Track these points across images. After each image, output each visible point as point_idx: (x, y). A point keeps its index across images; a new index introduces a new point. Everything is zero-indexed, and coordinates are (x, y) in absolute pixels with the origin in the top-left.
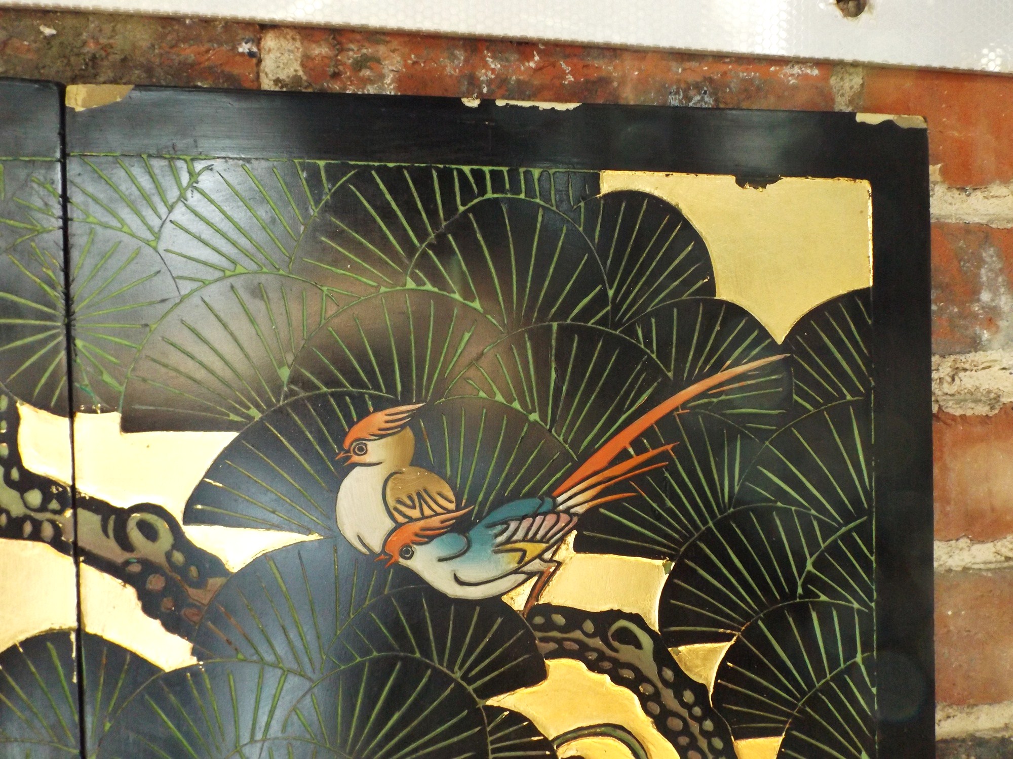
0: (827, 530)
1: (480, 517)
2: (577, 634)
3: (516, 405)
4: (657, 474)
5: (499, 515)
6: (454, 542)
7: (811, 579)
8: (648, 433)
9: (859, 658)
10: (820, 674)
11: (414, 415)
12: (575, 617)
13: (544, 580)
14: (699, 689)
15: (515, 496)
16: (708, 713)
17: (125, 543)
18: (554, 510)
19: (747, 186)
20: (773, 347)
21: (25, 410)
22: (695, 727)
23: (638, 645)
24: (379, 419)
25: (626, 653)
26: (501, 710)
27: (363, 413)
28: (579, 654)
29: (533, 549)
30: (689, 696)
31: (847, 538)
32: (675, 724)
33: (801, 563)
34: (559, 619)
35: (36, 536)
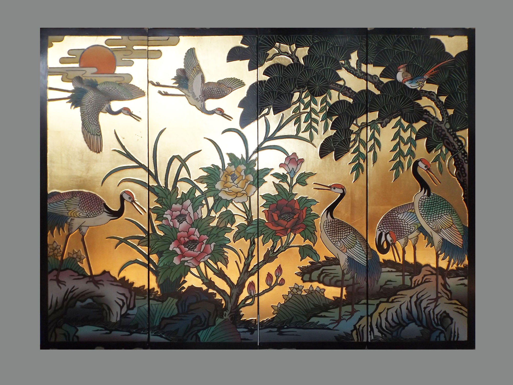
0: (460, 83)
1: (414, 78)
2: (426, 94)
3: (419, 65)
4: (437, 74)
5: (417, 78)
6: (411, 81)
7: (458, 89)
8: (436, 69)
9: (465, 100)
10: (459, 101)
11: (406, 66)
12: (426, 92)
13: (422, 87)
14: (442, 102)
15: (418, 76)
16: (443, 106)
17: (373, 80)
18: (423, 78)
19: (450, 37)
20: (453, 58)
21: (362, 64)
22: (442, 107)
23: (434, 96)
24: (402, 66)
25: (432, 97)
26: (416, 103)
27: (400, 65)
28: (426, 96)
29: (421, 83)
30: (441, 103)
31: (463, 84)
32: (439, 106)
33: (457, 87)
34: (424, 92)
35: (363, 79)
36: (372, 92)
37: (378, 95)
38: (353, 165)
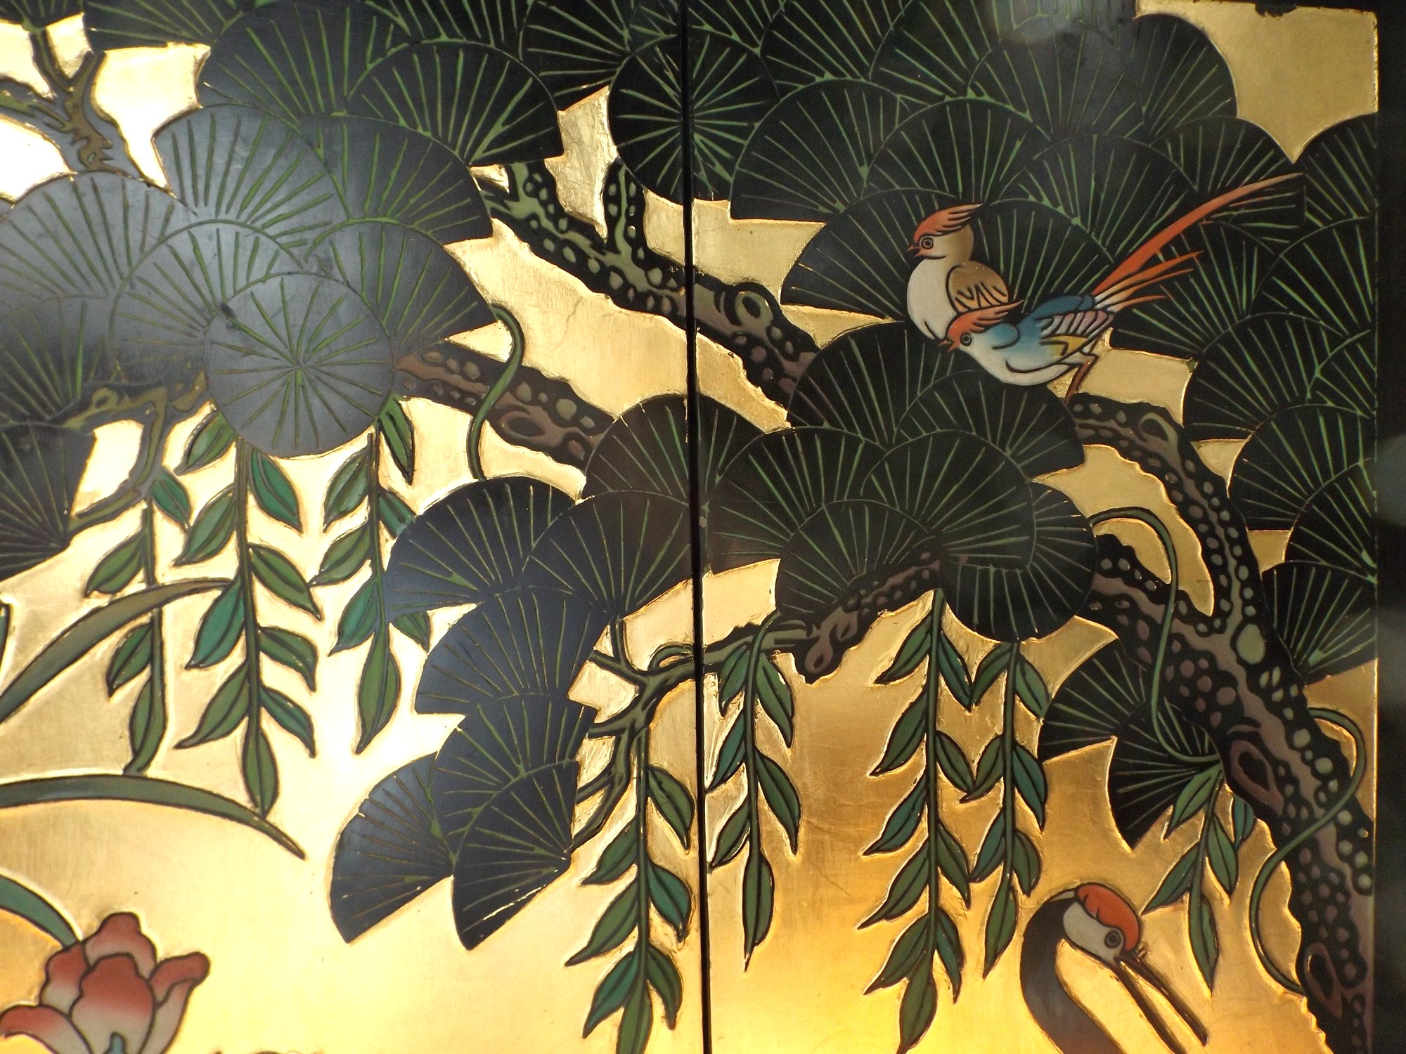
0: (1334, 341)
1: (1029, 310)
2: (1112, 424)
3: (1061, 210)
4: (1183, 280)
6: (1008, 332)
7: (1319, 385)
8: (1176, 241)
9: (1361, 463)
10: (1326, 475)
11: (973, 215)
12: (1110, 406)
13: (1082, 372)
14: (1218, 481)
15: (1058, 294)
16: (1225, 505)
17: (734, 319)
18: (1092, 308)
19: (1266, 14)
20: (1287, 167)
21: (651, 196)
22: (1213, 517)
23: (1163, 436)
24: (944, 217)
25: (1154, 443)
26: (1045, 488)
27: (930, 211)
28: (1113, 441)
29: (1074, 342)
30: (1208, 488)
31: (1352, 348)
32: (1196, 512)
33: (1310, 373)
34: (1096, 408)
35: (657, 311)
36: (727, 414)
37: (775, 437)
38: (604, 965)
